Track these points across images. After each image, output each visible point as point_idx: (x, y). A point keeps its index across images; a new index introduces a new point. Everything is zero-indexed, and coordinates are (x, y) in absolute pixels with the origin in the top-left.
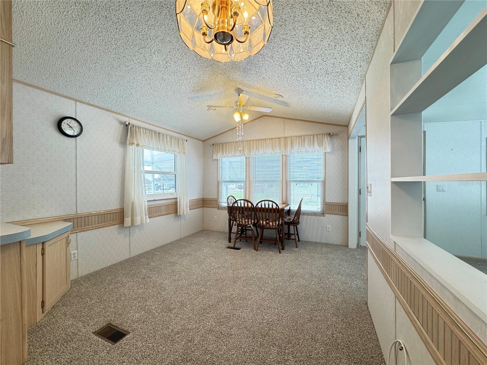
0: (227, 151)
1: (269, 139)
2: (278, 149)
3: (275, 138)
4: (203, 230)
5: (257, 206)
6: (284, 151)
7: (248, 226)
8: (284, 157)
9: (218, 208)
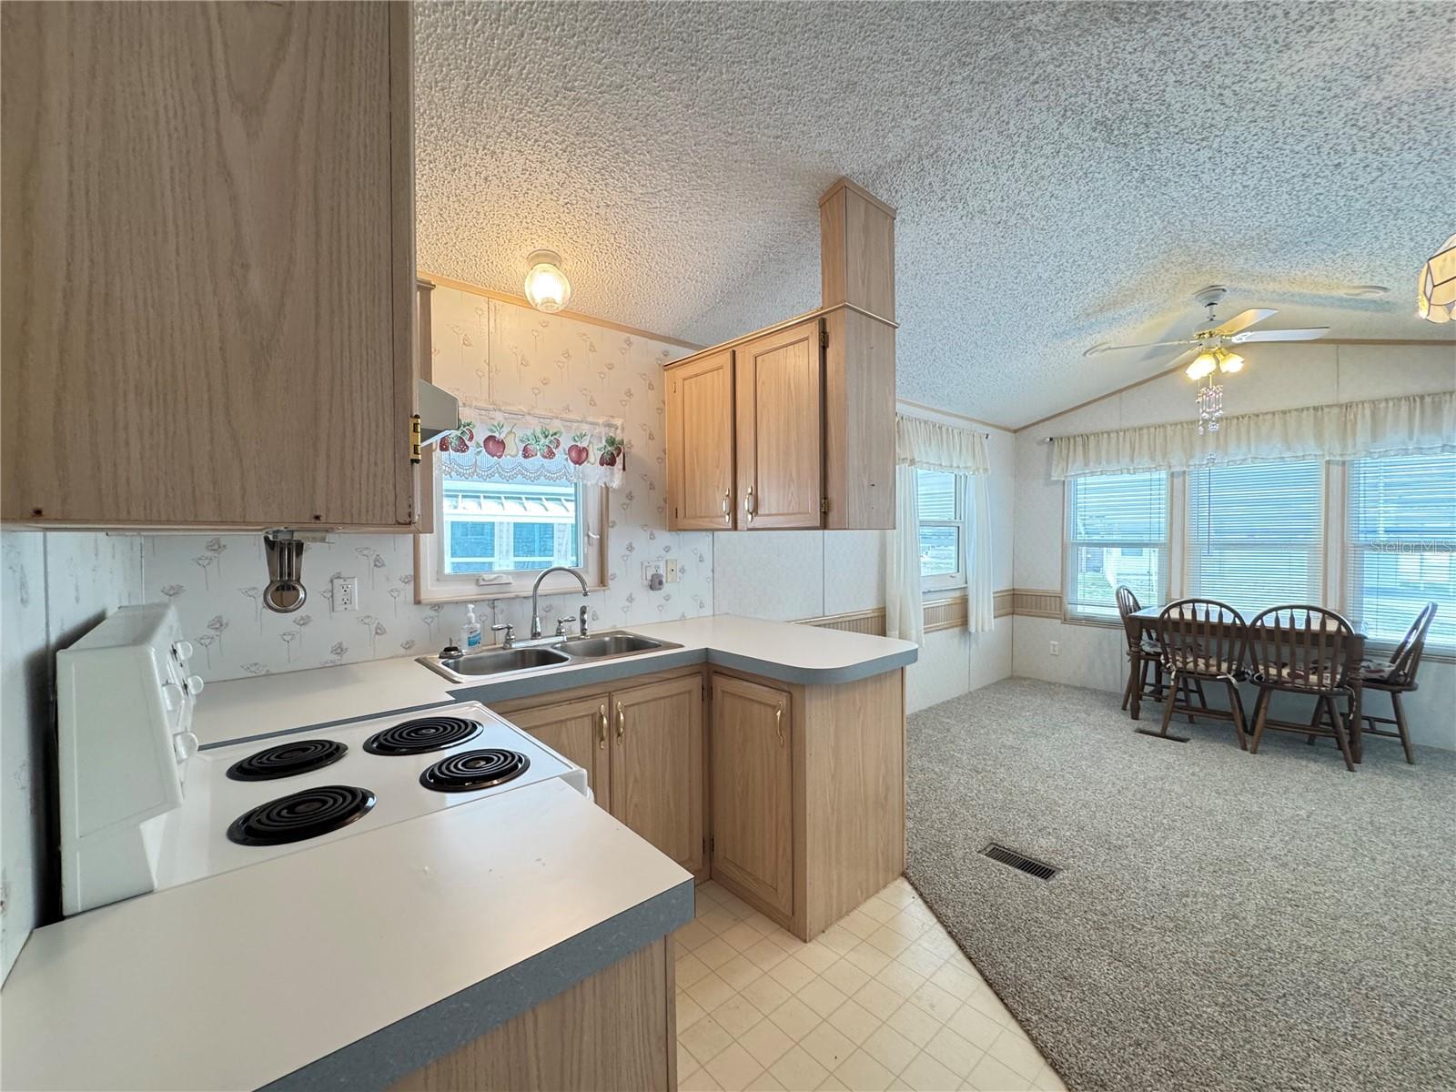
0: (1104, 453)
1: (1274, 413)
2: (1312, 443)
3: (1297, 410)
4: (1012, 676)
5: (1259, 623)
6: (1338, 450)
7: (1218, 677)
8: (1336, 470)
9: (1065, 620)
